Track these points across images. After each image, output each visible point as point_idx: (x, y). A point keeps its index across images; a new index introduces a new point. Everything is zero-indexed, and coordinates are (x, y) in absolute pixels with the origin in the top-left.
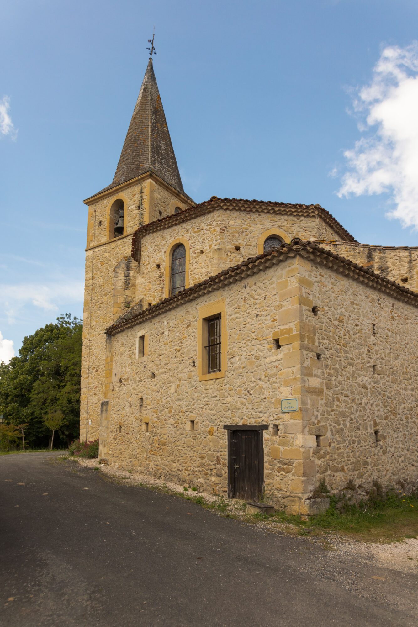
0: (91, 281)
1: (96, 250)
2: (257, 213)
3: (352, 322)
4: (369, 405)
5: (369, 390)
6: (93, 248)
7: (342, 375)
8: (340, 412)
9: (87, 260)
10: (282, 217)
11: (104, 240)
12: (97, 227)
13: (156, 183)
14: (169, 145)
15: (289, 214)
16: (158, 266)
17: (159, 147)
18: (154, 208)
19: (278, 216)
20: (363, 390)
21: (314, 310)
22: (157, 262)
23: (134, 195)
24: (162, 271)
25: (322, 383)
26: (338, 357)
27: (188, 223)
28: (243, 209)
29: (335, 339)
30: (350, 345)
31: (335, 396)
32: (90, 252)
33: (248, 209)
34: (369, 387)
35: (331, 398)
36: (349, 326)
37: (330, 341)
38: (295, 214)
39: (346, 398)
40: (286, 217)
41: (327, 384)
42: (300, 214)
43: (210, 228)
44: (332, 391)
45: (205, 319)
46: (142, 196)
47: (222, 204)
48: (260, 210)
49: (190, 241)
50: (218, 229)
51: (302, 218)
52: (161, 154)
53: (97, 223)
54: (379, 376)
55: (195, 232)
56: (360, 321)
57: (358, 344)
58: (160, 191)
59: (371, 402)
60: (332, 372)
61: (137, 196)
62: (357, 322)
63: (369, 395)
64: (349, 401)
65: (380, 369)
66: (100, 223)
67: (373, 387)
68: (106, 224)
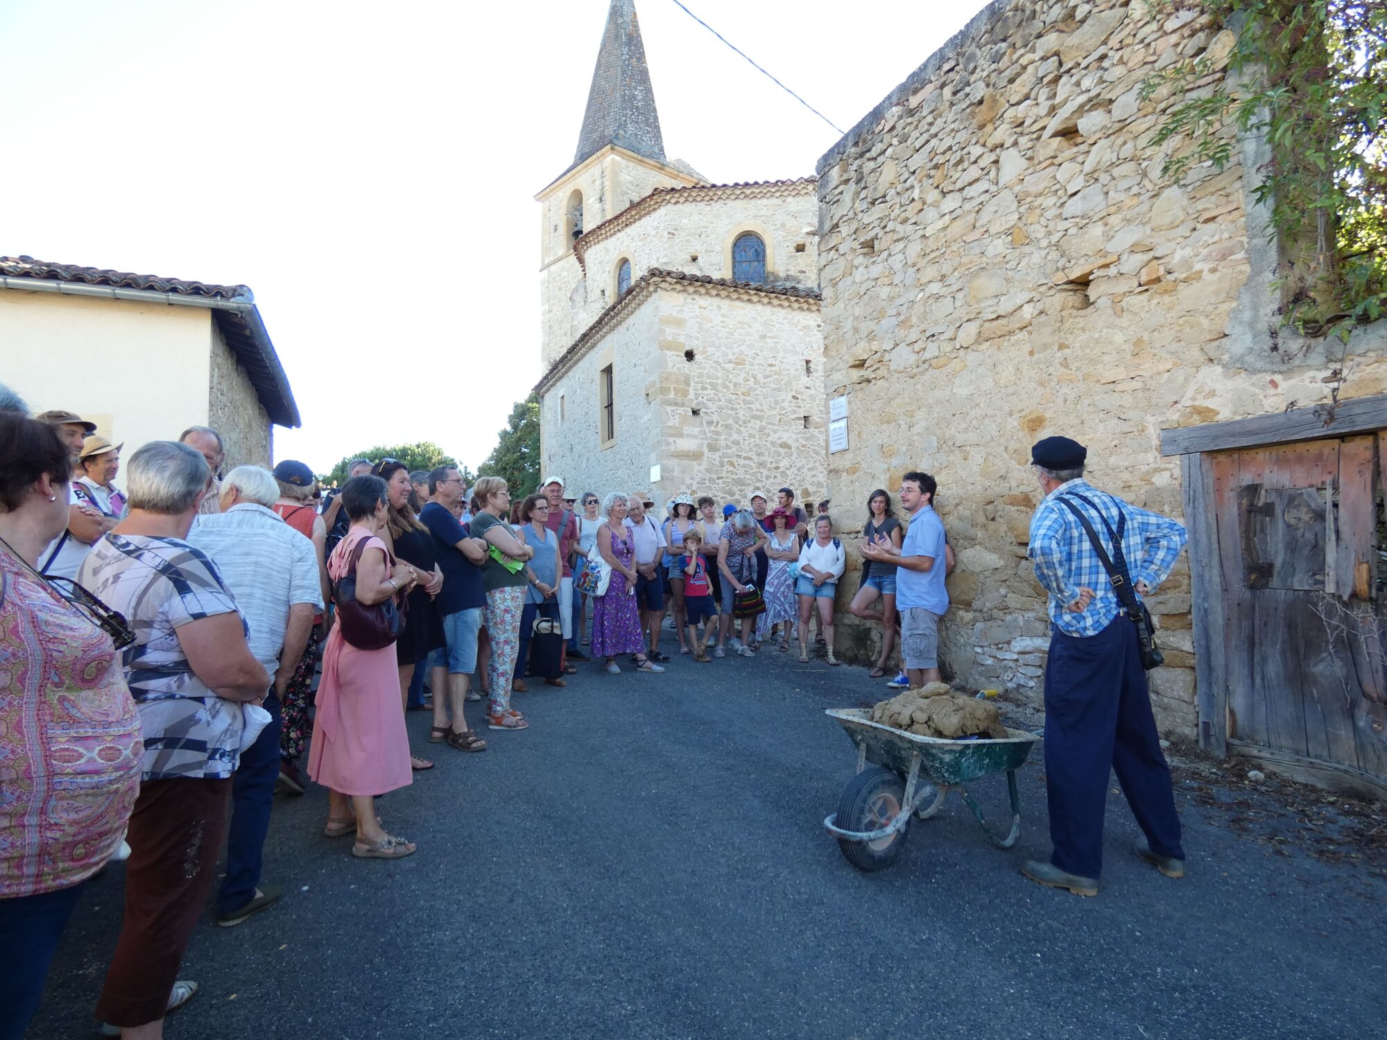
0: (547, 316)
1: (553, 268)
2: (721, 202)
3: (762, 362)
4: (794, 470)
5: (793, 449)
6: (549, 265)
7: (739, 432)
8: (733, 479)
9: (543, 283)
10: (759, 202)
11: (561, 252)
12: (552, 234)
13: (623, 158)
14: (649, 91)
15: (768, 195)
16: (603, 291)
17: (634, 97)
18: (621, 198)
19: (753, 201)
20: (782, 451)
21: (690, 355)
22: (602, 286)
23: (595, 181)
24: (607, 299)
25: (700, 446)
26: (732, 409)
27: (634, 227)
28: (699, 199)
29: (726, 387)
30: (758, 392)
31: (726, 460)
32: (546, 272)
33: (707, 198)
34: (794, 445)
35: (717, 463)
36: (756, 367)
37: (717, 390)
38: (778, 194)
39: (747, 462)
40: (765, 201)
41: (709, 445)
42: (785, 194)
43: (657, 233)
44: (718, 454)
45: (603, 371)
46: (603, 183)
47: (668, 197)
48: (724, 197)
49: (636, 254)
50: (666, 234)
51: (790, 199)
52: (637, 108)
53: (552, 228)
54: (817, 430)
55: (641, 241)
56: (779, 359)
57: (775, 389)
58: (630, 169)
59: (799, 465)
60: (720, 429)
61: (598, 182)
62: (771, 361)
63: (795, 455)
64: (754, 466)
65: (819, 420)
66: (556, 230)
67: (803, 446)
68: (563, 229)
